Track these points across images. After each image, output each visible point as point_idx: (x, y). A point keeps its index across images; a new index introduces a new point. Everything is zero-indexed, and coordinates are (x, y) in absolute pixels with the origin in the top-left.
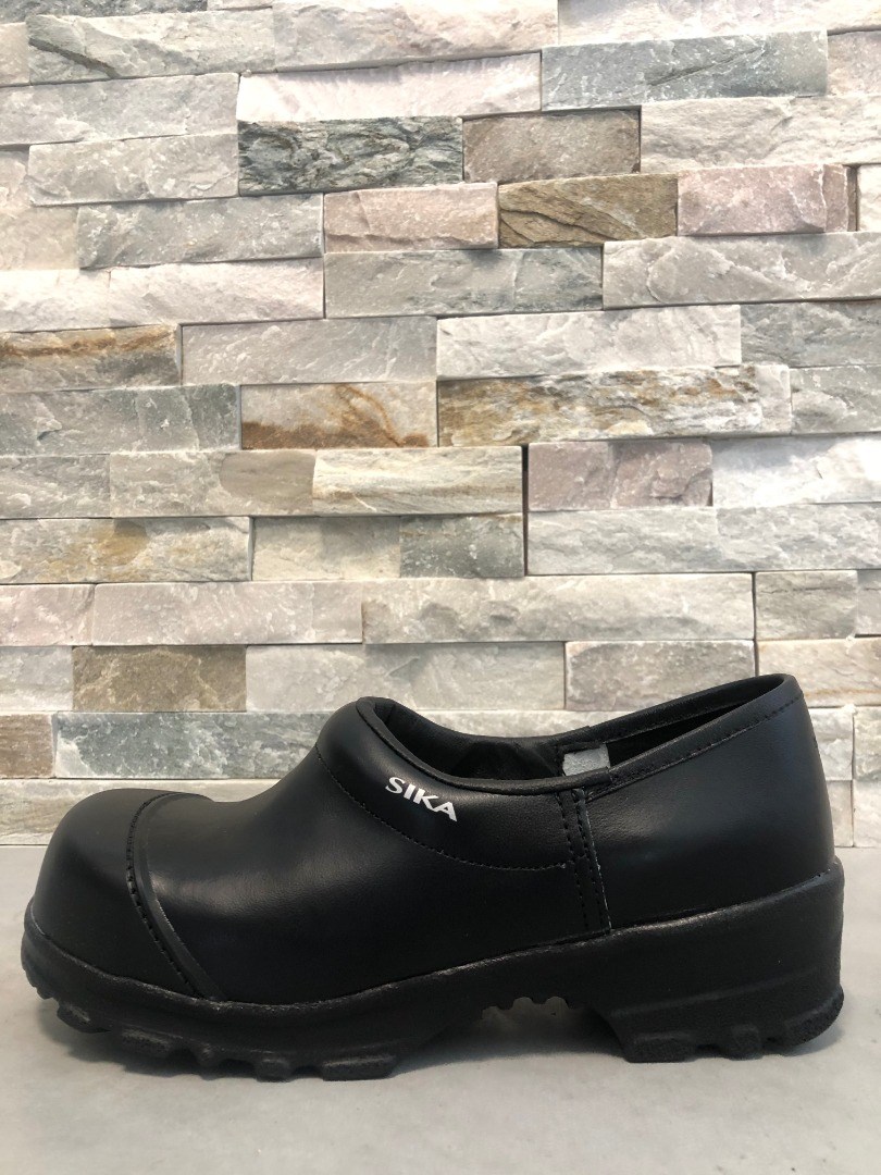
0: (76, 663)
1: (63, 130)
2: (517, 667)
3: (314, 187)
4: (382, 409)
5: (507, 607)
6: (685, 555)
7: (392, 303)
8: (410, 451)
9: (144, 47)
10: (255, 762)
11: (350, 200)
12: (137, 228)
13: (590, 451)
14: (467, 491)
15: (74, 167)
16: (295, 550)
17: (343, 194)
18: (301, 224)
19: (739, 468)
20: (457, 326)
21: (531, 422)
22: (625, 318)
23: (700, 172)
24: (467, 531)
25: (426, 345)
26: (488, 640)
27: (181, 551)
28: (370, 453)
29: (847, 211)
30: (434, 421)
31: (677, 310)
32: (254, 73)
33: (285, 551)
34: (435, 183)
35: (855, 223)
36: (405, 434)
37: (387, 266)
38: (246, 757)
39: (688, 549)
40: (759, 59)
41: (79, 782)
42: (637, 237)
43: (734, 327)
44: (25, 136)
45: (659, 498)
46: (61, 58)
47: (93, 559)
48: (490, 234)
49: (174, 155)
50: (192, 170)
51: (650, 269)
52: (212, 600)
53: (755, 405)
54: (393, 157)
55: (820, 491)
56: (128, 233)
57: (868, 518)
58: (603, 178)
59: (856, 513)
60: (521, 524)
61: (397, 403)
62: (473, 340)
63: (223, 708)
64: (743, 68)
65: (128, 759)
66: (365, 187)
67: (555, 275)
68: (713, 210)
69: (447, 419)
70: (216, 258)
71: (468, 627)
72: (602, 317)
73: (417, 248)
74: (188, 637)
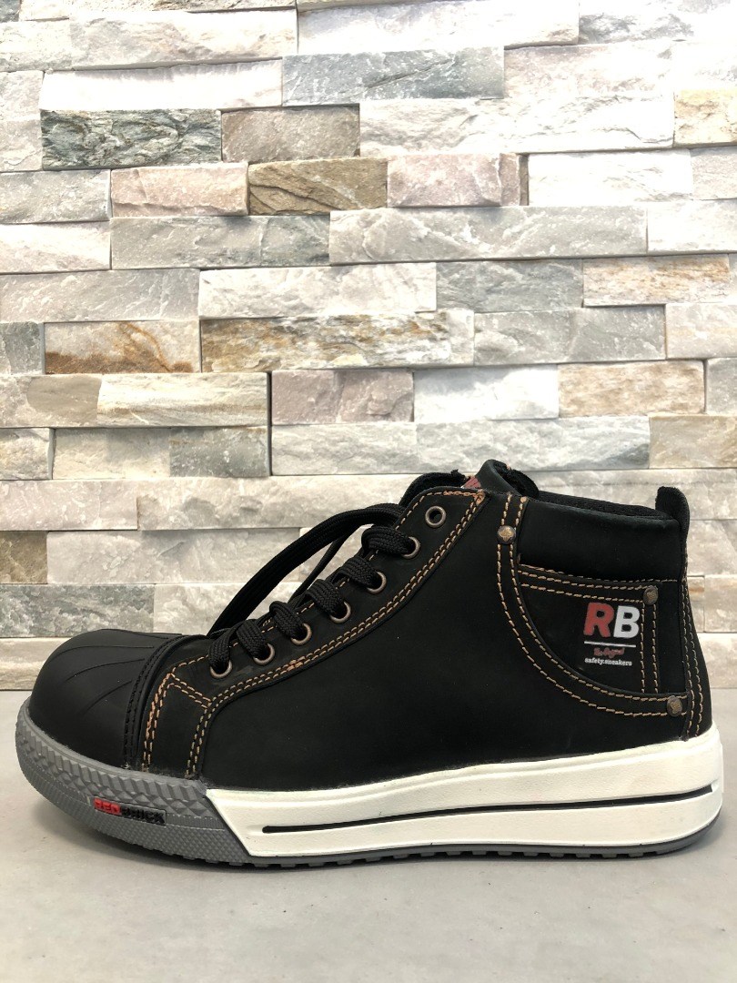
2: (263, 548)
3: (102, 164)
4: (156, 342)
5: (254, 501)
6: (392, 460)
7: (164, 258)
8: (177, 376)
10: (55, 624)
11: (131, 176)
13: (319, 377)
14: (222, 408)
16: (87, 455)
17: (126, 170)
18: (91, 194)
19: (435, 392)
20: (215, 276)
21: (274, 354)
22: (347, 272)
23: (406, 157)
24: (223, 440)
25: (191, 291)
26: (239, 527)
28: (145, 377)
29: (519, 190)
30: (197, 352)
31: (387, 266)
32: (55, 71)
33: (79, 456)
34: (199, 162)
35: (525, 199)
36: (174, 362)
37: (160, 228)
38: (48, 620)
39: (394, 455)
40: (450, 69)
42: (357, 208)
43: (431, 280)
45: (373, 415)
48: (240, 204)
50: (5, 149)
51: (366, 234)
52: (20, 494)
53: (444, 343)
54: (165, 141)
55: (495, 409)
57: (532, 432)
58: (329, 160)
59: (523, 427)
60: (266, 435)
61: (168, 337)
62: (227, 288)
63: (29, 582)
64: (438, 76)
66: (144, 165)
67: (293, 238)
68: (413, 187)
69: (207, 350)
70: (24, 221)
71: (222, 517)
72: (330, 271)
73: (183, 215)
74: (1, 525)
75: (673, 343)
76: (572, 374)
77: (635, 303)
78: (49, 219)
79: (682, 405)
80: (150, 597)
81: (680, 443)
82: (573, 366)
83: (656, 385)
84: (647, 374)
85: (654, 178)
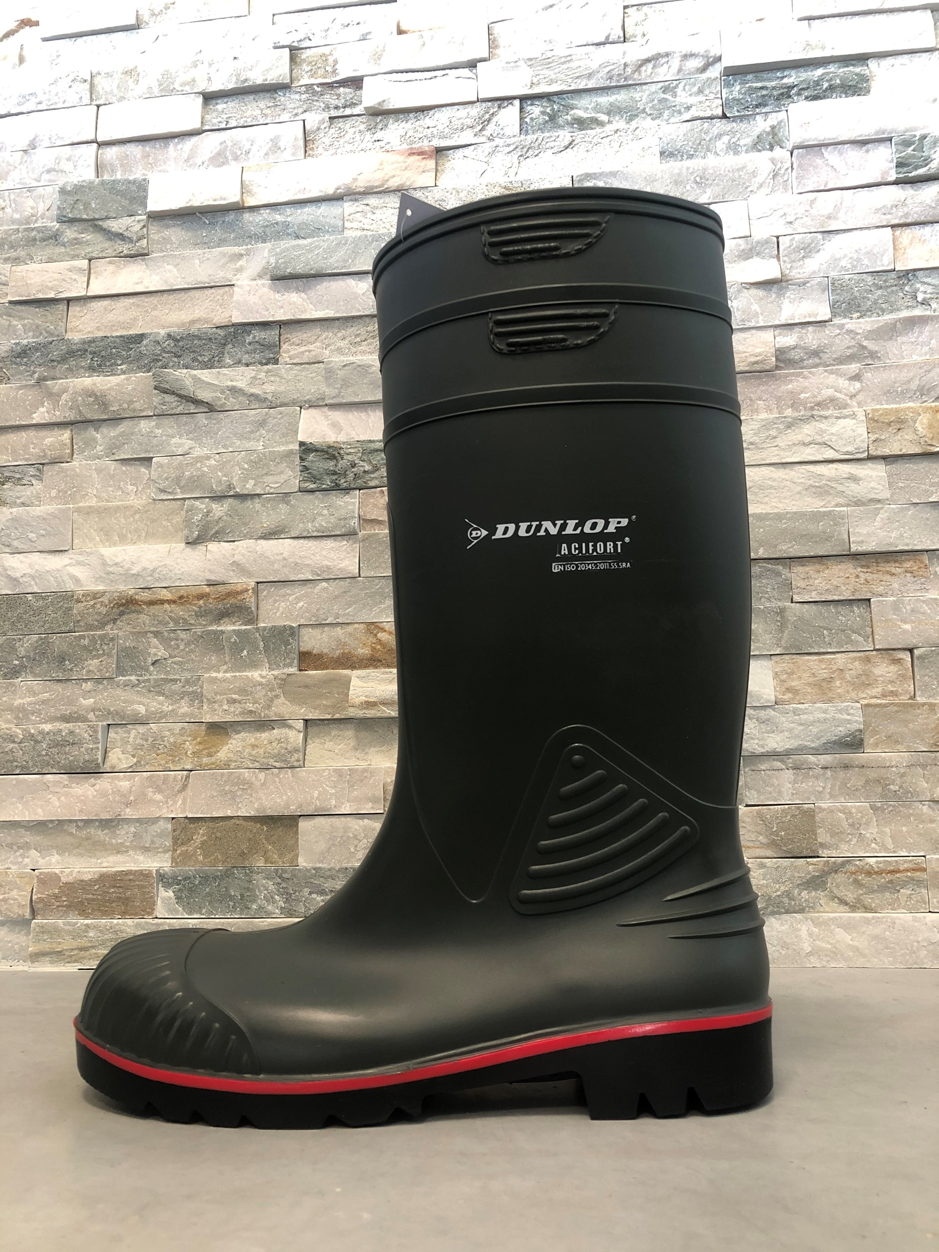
0: (174, 831)
1: (176, 447)
3: (352, 486)
9: (234, 390)
10: (304, 905)
11: (377, 494)
12: (227, 515)
15: (183, 473)
16: (336, 744)
17: (373, 490)
18: (342, 513)
27: (254, 746)
32: (310, 406)
33: (329, 745)
38: (298, 900)
41: (175, 920)
44: (149, 452)
46: (176, 398)
47: (189, 753)
49: (254, 464)
50: (266, 474)
52: (275, 782)
56: (220, 518)
63: (281, 863)
65: (210, 902)
70: (282, 536)
74: (257, 810)
75: (880, 635)
76: (784, 665)
77: (841, 598)
78: (305, 534)
79: (892, 691)
81: (892, 728)
82: (786, 657)
83: (866, 674)
84: (857, 663)
85: (853, 486)
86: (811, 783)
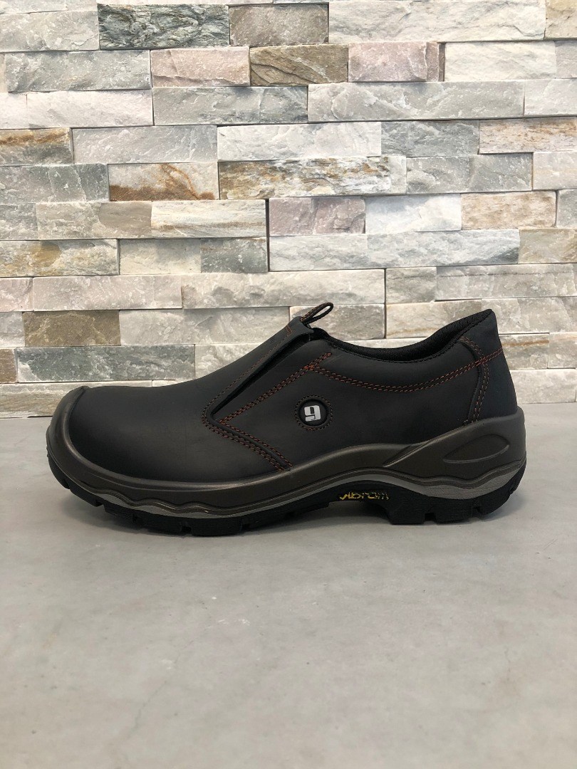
0: (25, 321)
2: (265, 320)
3: (144, 46)
4: (188, 178)
5: (259, 289)
6: (351, 260)
7: (191, 117)
8: (204, 202)
10: (126, 372)
11: (165, 55)
12: (41, 68)
13: (301, 203)
14: (236, 225)
15: (1, 30)
16: (143, 258)
17: (162, 51)
18: (137, 70)
19: (379, 212)
20: (229, 131)
21: (270, 186)
22: (320, 128)
23: (361, 44)
24: (237, 247)
25: (211, 142)
26: (250, 306)
27: (80, 259)
28: (182, 203)
29: (438, 70)
30: (217, 185)
31: (347, 124)
33: (137, 258)
34: (214, 45)
35: (442, 77)
36: (201, 193)
37: (188, 95)
38: (122, 369)
39: (352, 257)
41: (32, 384)
42: (327, 82)
43: (378, 134)
45: (337, 229)
47: (30, 263)
48: (245, 78)
49: (60, 23)
50: (71, 33)
51: (333, 101)
52: (98, 286)
53: (388, 178)
54: (189, 29)
55: (420, 224)
56: (36, 71)
57: (444, 240)
58: (307, 46)
59: (438, 236)
60: (266, 243)
61: (196, 175)
62: (237, 139)
63: (108, 344)
65: (58, 372)
66: (175, 47)
67: (282, 103)
68: (367, 67)
69: (224, 184)
70: (89, 89)
71: (238, 299)
72: (308, 127)
73: (204, 85)
74: (87, 306)
75: (537, 179)
76: (469, 201)
77: (514, 151)
78: (107, 87)
79: (541, 221)
80: (192, 353)
81: (538, 247)
82: (471, 195)
83: (525, 208)
84: (519, 200)
85: (531, 62)
86: (480, 285)
